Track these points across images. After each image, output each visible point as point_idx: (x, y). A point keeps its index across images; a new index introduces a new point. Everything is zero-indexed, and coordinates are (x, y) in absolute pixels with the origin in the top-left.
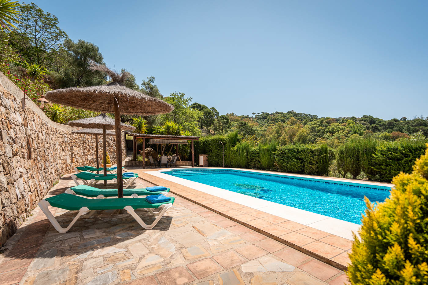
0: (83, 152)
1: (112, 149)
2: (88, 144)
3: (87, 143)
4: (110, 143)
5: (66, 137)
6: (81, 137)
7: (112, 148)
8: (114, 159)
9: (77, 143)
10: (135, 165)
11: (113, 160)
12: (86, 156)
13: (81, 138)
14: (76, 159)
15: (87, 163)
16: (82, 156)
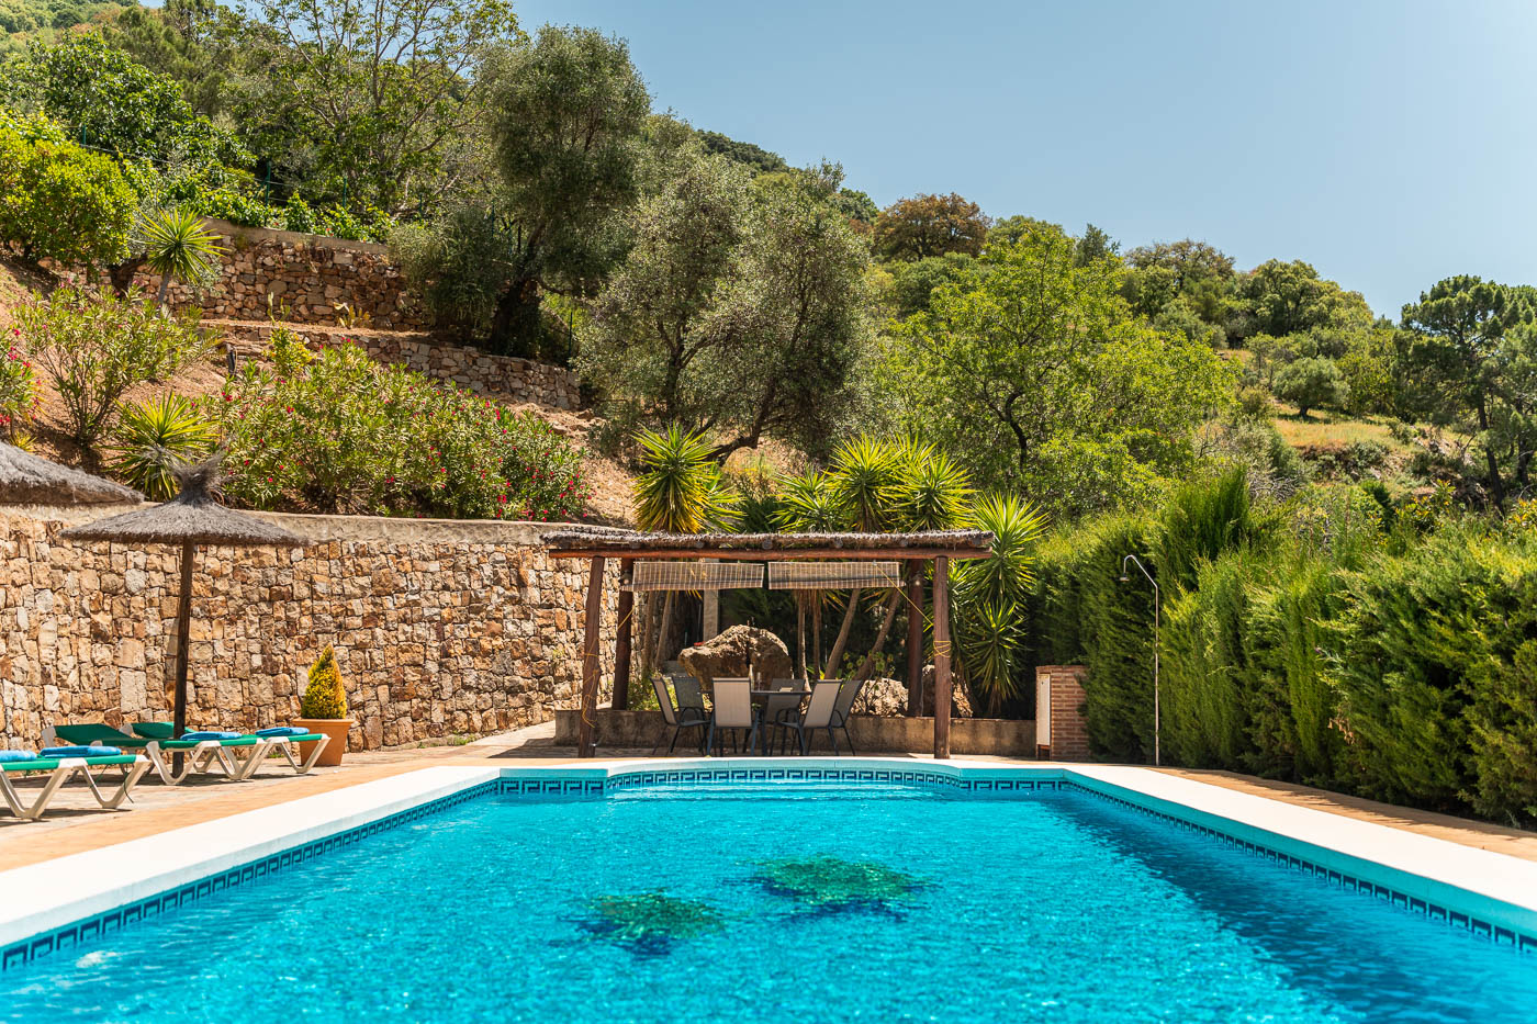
0: (262, 652)
1: (493, 635)
2: (308, 603)
3: (300, 600)
4: (478, 600)
5: (136, 566)
6: (261, 565)
7: (496, 626)
8: (499, 696)
9: (221, 598)
10: (612, 736)
11: (496, 705)
12: (283, 676)
13: (255, 574)
14: (196, 687)
15: (286, 712)
16: (253, 671)
